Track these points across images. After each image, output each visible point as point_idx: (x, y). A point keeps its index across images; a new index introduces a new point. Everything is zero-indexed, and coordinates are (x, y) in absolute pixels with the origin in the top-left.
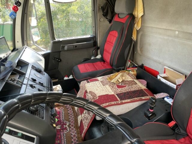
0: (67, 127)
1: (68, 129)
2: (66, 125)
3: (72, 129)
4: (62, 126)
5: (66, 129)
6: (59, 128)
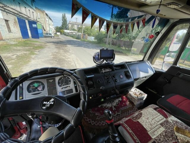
0: (117, 114)
1: (115, 115)
2: (118, 112)
3: (117, 118)
4: (116, 111)
5: (115, 113)
6: (114, 110)
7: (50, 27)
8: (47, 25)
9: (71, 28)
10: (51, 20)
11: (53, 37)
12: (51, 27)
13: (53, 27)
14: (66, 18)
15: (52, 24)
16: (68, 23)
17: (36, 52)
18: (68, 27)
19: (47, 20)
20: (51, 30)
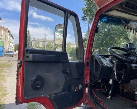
7: (9, 45)
8: (7, 43)
9: (35, 45)
10: (12, 37)
11: (14, 56)
12: (11, 44)
13: (13, 44)
14: (30, 35)
15: (13, 41)
16: (31, 40)
17: (5, 70)
18: (31, 45)
19: (9, 37)
20: (10, 48)
